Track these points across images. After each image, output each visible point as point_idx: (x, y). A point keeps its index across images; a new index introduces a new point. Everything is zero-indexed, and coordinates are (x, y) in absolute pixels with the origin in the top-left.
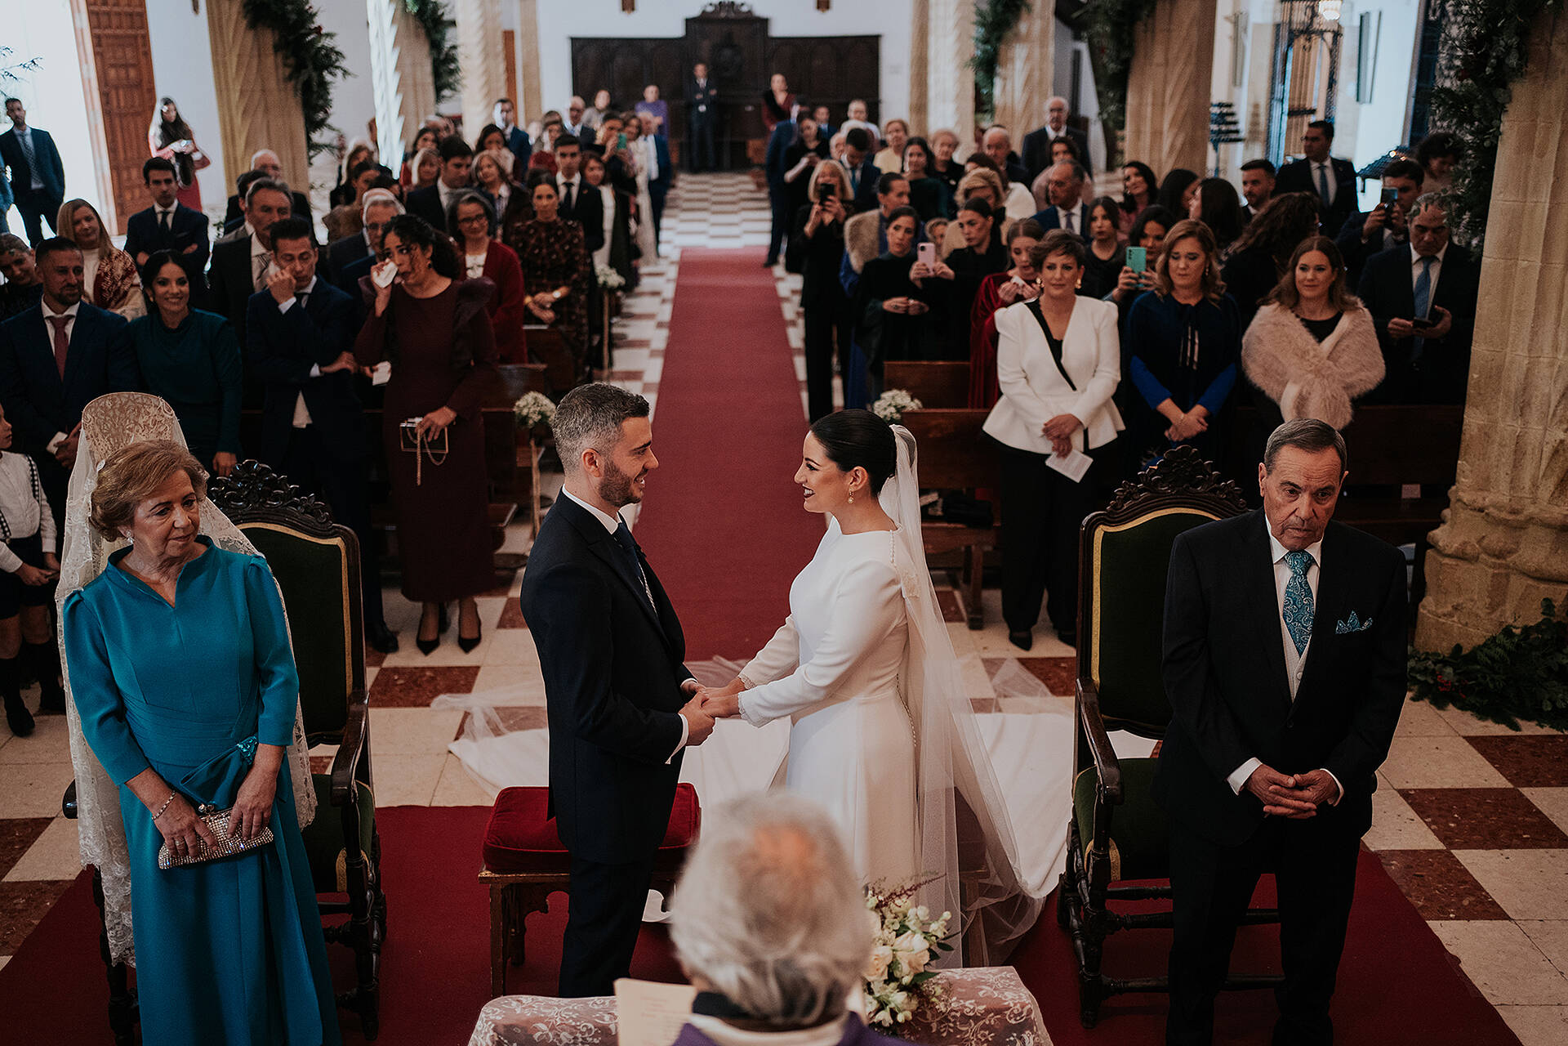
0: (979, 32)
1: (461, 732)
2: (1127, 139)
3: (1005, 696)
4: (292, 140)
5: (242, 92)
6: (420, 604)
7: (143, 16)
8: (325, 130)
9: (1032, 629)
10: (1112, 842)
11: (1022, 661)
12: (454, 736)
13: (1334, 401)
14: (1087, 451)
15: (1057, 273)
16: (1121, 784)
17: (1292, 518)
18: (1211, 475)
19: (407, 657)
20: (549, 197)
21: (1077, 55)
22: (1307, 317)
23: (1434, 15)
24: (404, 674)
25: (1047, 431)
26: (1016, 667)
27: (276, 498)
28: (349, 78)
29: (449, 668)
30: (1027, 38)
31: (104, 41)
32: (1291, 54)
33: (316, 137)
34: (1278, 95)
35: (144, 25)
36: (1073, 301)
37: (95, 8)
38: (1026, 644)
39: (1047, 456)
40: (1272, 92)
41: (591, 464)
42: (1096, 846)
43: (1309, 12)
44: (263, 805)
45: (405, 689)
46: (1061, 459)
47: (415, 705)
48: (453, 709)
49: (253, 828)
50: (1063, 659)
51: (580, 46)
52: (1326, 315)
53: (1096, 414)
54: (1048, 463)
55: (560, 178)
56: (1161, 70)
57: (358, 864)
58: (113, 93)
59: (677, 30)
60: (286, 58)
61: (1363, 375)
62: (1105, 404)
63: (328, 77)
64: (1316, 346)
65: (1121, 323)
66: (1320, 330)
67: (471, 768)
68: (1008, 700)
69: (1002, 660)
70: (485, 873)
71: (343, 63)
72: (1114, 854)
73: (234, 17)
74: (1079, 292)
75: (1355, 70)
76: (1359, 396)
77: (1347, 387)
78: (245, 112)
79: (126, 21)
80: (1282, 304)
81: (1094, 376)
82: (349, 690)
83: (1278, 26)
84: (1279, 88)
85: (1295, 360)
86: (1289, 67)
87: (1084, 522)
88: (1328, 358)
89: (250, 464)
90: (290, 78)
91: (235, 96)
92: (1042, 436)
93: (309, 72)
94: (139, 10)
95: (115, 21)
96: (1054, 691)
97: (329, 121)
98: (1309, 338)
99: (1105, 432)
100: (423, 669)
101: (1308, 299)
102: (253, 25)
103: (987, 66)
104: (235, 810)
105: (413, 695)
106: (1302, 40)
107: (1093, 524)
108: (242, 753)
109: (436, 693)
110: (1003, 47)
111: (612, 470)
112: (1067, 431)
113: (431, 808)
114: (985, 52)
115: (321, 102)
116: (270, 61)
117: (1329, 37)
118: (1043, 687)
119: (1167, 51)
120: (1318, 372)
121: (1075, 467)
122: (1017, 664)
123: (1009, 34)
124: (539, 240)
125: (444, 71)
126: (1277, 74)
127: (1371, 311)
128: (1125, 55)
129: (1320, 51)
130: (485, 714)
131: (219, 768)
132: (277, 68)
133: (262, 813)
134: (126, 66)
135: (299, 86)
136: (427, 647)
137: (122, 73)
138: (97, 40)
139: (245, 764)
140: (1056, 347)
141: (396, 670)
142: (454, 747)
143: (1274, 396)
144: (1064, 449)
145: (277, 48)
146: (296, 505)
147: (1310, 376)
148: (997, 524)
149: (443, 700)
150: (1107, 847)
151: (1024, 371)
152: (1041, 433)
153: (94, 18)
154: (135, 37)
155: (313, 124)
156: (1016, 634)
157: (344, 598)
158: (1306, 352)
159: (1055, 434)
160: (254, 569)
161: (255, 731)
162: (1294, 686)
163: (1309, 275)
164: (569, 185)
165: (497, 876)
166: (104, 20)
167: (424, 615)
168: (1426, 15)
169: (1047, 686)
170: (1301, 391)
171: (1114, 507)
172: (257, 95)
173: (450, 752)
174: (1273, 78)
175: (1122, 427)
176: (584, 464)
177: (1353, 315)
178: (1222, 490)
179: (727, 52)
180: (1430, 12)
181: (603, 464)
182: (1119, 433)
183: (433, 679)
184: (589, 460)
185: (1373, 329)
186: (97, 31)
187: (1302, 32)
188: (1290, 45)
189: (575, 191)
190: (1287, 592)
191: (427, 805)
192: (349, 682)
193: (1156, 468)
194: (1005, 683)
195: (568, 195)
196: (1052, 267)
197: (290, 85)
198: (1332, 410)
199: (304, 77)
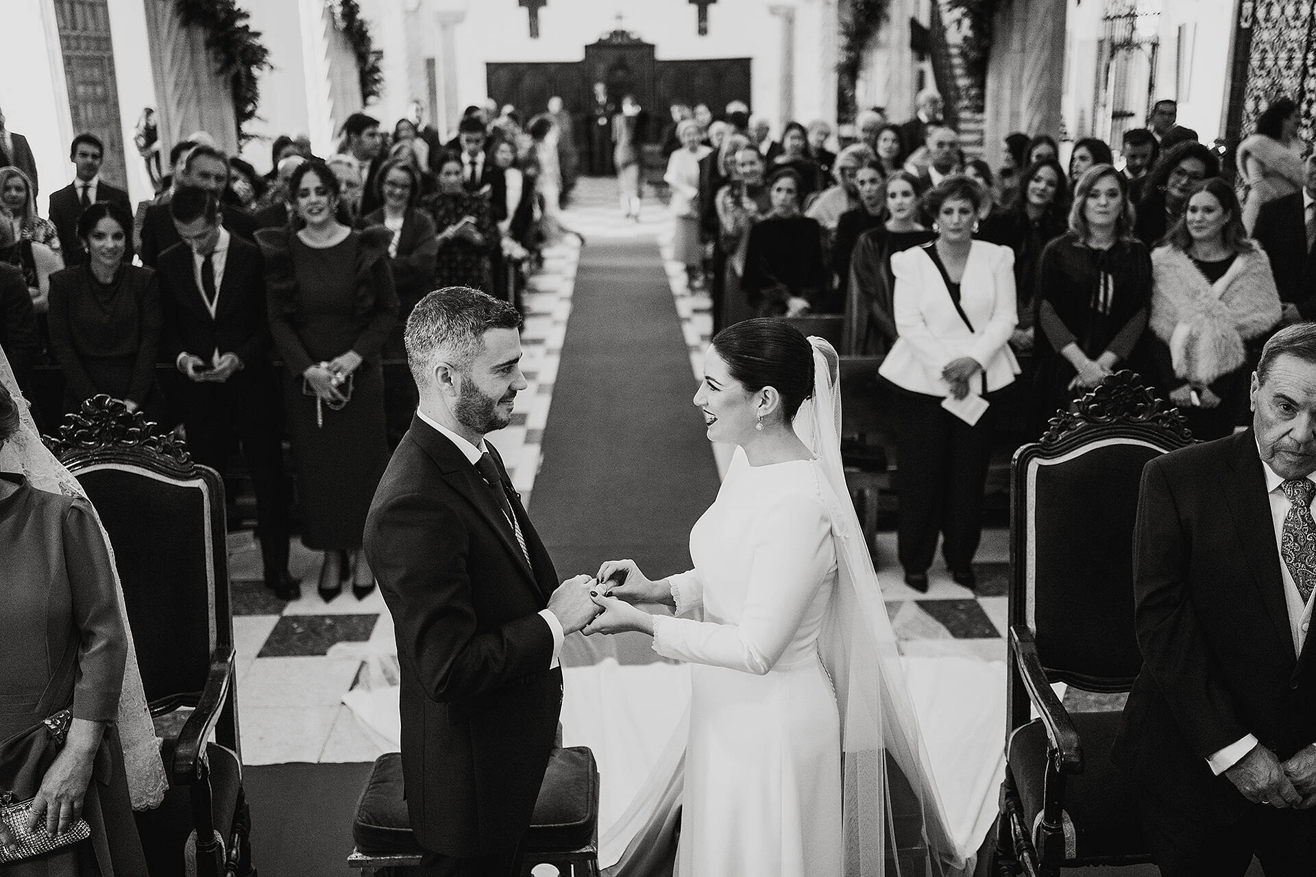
0: (844, 41)
1: (356, 682)
2: (988, 121)
3: (907, 639)
4: (223, 128)
5: (176, 85)
6: (322, 553)
7: (108, 39)
8: (254, 121)
9: (929, 571)
10: (1065, 815)
11: (921, 604)
12: (349, 686)
13: (1224, 341)
14: (985, 395)
15: (955, 217)
16: (1079, 750)
17: (1286, 440)
18: (1153, 402)
19: (308, 605)
20: (457, 173)
21: (921, 75)
22: (1201, 257)
23: (1246, 21)
24: (303, 622)
25: (946, 374)
26: (915, 610)
27: (132, 436)
28: (275, 72)
29: (349, 617)
30: (886, 46)
31: (74, 62)
32: (1113, 65)
33: (246, 127)
34: (1102, 100)
35: (109, 48)
36: (970, 245)
37: (65, 33)
38: (922, 586)
39: (943, 398)
40: (1097, 97)
41: (445, 381)
42: (1046, 818)
43: (1129, 27)
44: (73, 792)
45: (304, 638)
46: (958, 402)
47: (313, 654)
48: (350, 658)
49: (61, 822)
50: (961, 601)
51: (493, 69)
52: (1220, 256)
53: (994, 358)
54: (945, 404)
55: (466, 157)
56: (1018, 57)
57: (211, 847)
58: (81, 107)
59: (577, 55)
60: (216, 53)
61: (1257, 316)
62: (1002, 348)
63: (255, 71)
64: (1208, 286)
65: (1018, 268)
66: (1213, 271)
67: (363, 720)
68: (909, 644)
69: (900, 603)
70: (356, 856)
71: (268, 58)
72: (1069, 828)
73: (168, 15)
74: (976, 236)
75: (1174, 74)
76: (1253, 337)
77: (1240, 328)
78: (179, 103)
79: (93, 44)
80: (1175, 245)
81: (991, 319)
82: (212, 647)
83: (1101, 42)
84: (1102, 92)
85: (1186, 300)
86: (1112, 76)
87: (1016, 456)
88: (1220, 298)
89: (103, 399)
90: (220, 72)
91: (170, 88)
92: (941, 379)
93: (239, 66)
94: (104, 35)
95: (83, 44)
96: (956, 633)
97: (258, 112)
98: (1199, 279)
99: (1004, 374)
100: (324, 617)
101: (1201, 240)
102: (185, 23)
103: (850, 71)
104: (37, 800)
105: (310, 643)
106: (1121, 53)
107: (1027, 456)
108: (49, 732)
109: (333, 641)
110: (865, 54)
111: (469, 389)
112: (967, 373)
113: (319, 764)
114: (849, 58)
115: (250, 95)
116: (202, 56)
117: (1147, 48)
118: (943, 630)
119: (1023, 39)
120: (1208, 313)
121: (971, 410)
122: (915, 607)
123: (870, 42)
124: (447, 211)
125: (369, 81)
126: (1101, 81)
127: (1269, 254)
128: (985, 42)
129: (1140, 59)
130: (382, 663)
131: (19, 749)
132: (208, 64)
133: (72, 803)
134: (94, 84)
135: (229, 78)
136: (328, 595)
137: (90, 89)
138: (68, 61)
139: (53, 744)
140: (954, 290)
141: (296, 618)
142: (348, 698)
143: (1164, 336)
144: (961, 391)
145: (208, 45)
146: (153, 443)
147: (1200, 316)
148: (893, 468)
149: (340, 650)
150: (1060, 821)
151: (921, 314)
152: (940, 375)
153: (65, 42)
154: (101, 59)
155: (242, 115)
156: (914, 577)
157: (207, 545)
158: (1197, 292)
159: (955, 375)
160: (76, 512)
161: (69, 703)
162: (1299, 640)
163: (1198, 216)
164: (473, 164)
165: (369, 858)
166: (73, 43)
167: (326, 564)
168: (1238, 23)
169: (948, 628)
170: (1191, 331)
171: (1049, 438)
172: (190, 88)
173: (343, 703)
174: (1097, 87)
175: (1018, 370)
176: (437, 381)
177: (1246, 257)
178: (1165, 418)
179: (620, 73)
180: (1242, 20)
181: (459, 381)
182: (1016, 376)
183: (331, 627)
184: (443, 377)
185: (1270, 272)
186: (69, 53)
187: (1122, 46)
188: (1112, 56)
189: (479, 169)
190: (1285, 527)
191: (315, 762)
192: (213, 637)
193: (1093, 394)
194: (905, 626)
195: (473, 173)
196: (949, 212)
197: (222, 78)
198: (1223, 349)
199: (233, 71)
